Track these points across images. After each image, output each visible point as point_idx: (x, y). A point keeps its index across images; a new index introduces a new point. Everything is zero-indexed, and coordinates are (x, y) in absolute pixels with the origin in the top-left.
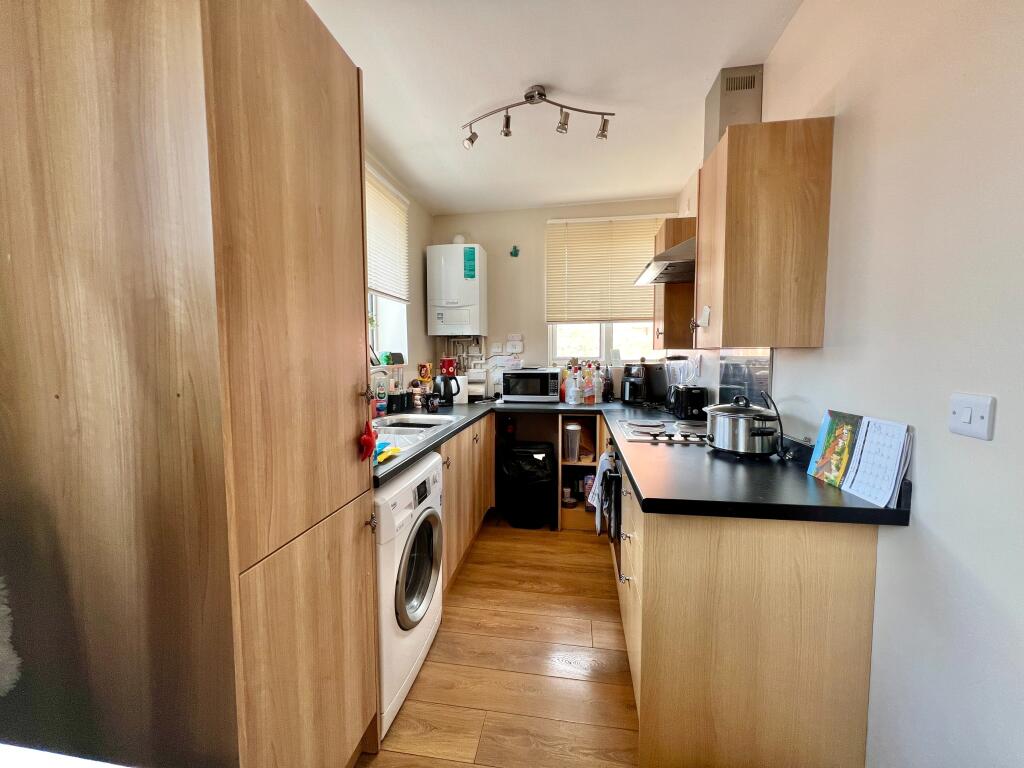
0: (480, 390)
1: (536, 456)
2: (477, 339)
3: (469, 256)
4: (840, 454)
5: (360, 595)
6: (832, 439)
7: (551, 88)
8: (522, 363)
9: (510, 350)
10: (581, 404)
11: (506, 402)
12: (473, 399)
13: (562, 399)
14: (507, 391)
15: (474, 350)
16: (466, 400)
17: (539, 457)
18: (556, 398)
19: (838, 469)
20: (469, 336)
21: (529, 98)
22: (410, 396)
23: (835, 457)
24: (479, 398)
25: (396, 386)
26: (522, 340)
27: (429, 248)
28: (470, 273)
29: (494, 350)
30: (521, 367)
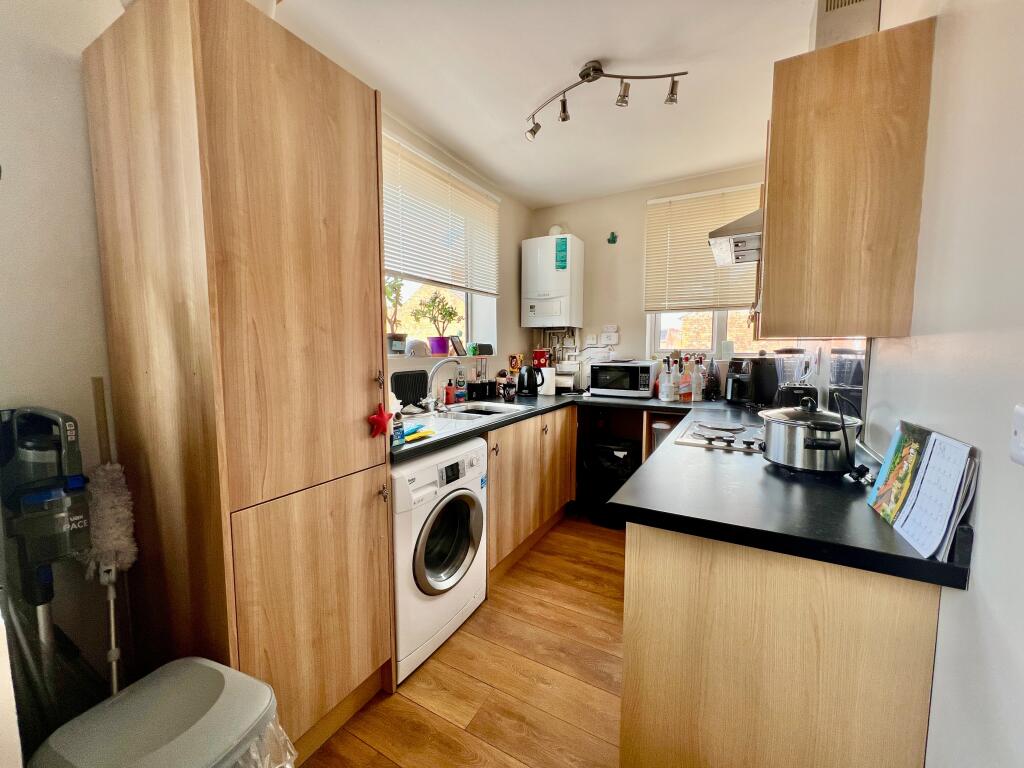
0: (568, 382)
1: (617, 453)
2: (571, 331)
3: (562, 247)
4: (902, 481)
5: (371, 554)
6: (898, 460)
7: (607, 61)
8: (614, 355)
9: (604, 341)
10: (675, 402)
11: (593, 395)
12: (560, 391)
13: (655, 395)
14: (595, 383)
15: (568, 342)
16: (553, 392)
17: (621, 454)
18: (647, 393)
19: (896, 502)
20: (563, 328)
21: (585, 76)
22: (493, 385)
23: (897, 484)
24: (567, 390)
25: (478, 376)
26: (617, 332)
27: (524, 242)
28: (561, 263)
29: (590, 340)
30: (611, 360)
